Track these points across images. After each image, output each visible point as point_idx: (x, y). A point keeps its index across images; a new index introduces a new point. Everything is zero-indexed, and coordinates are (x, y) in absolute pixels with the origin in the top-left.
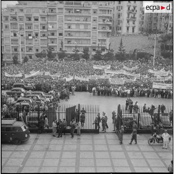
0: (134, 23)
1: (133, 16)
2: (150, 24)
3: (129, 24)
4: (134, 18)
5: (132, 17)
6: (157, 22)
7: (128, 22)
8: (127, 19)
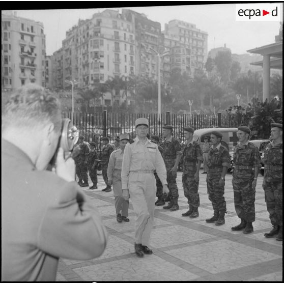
0: (33, 74)
1: (30, 62)
2: (59, 79)
3: (24, 75)
4: (34, 66)
5: (29, 64)
6: (71, 74)
7: (23, 71)
8: (20, 67)
